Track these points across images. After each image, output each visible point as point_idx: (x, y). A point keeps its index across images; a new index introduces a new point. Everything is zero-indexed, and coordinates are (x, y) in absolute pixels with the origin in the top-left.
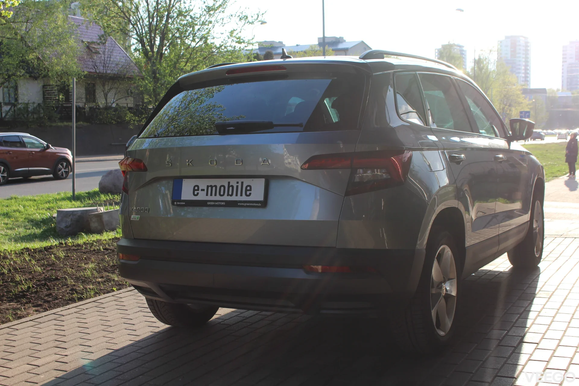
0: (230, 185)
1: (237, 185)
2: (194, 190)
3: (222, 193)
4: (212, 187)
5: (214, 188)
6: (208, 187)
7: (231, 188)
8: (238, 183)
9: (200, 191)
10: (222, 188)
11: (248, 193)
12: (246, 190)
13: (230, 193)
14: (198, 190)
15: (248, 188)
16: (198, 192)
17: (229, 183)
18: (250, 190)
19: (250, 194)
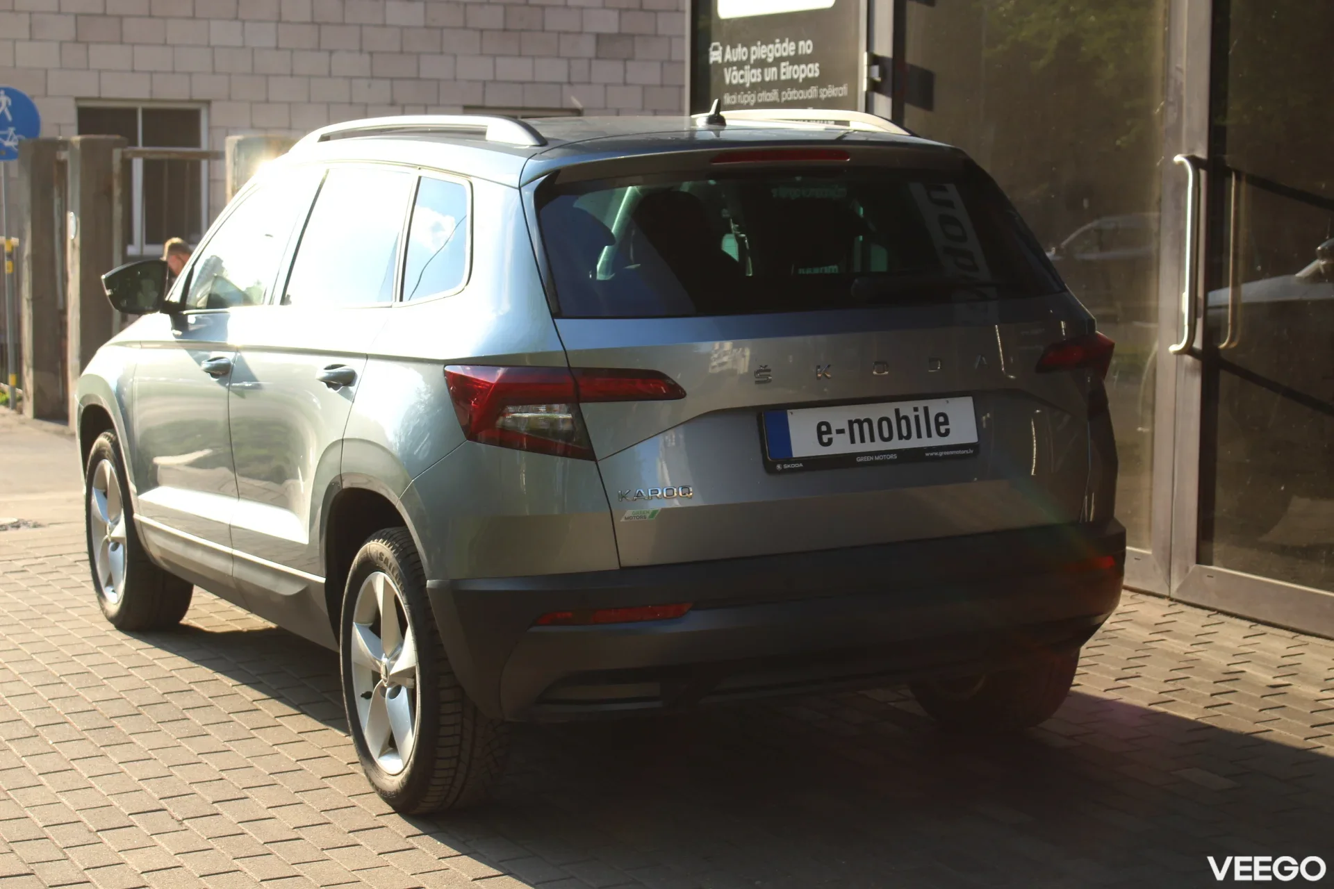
0: (901, 415)
1: (916, 413)
2: (820, 434)
3: (886, 434)
4: (860, 422)
5: (866, 426)
6: (851, 423)
7: (903, 423)
8: (916, 409)
9: (834, 435)
10: (885, 424)
11: (943, 429)
12: (938, 424)
13: (905, 433)
14: (829, 431)
15: (941, 419)
16: (829, 436)
17: (897, 411)
18: (946, 422)
19: (948, 431)
